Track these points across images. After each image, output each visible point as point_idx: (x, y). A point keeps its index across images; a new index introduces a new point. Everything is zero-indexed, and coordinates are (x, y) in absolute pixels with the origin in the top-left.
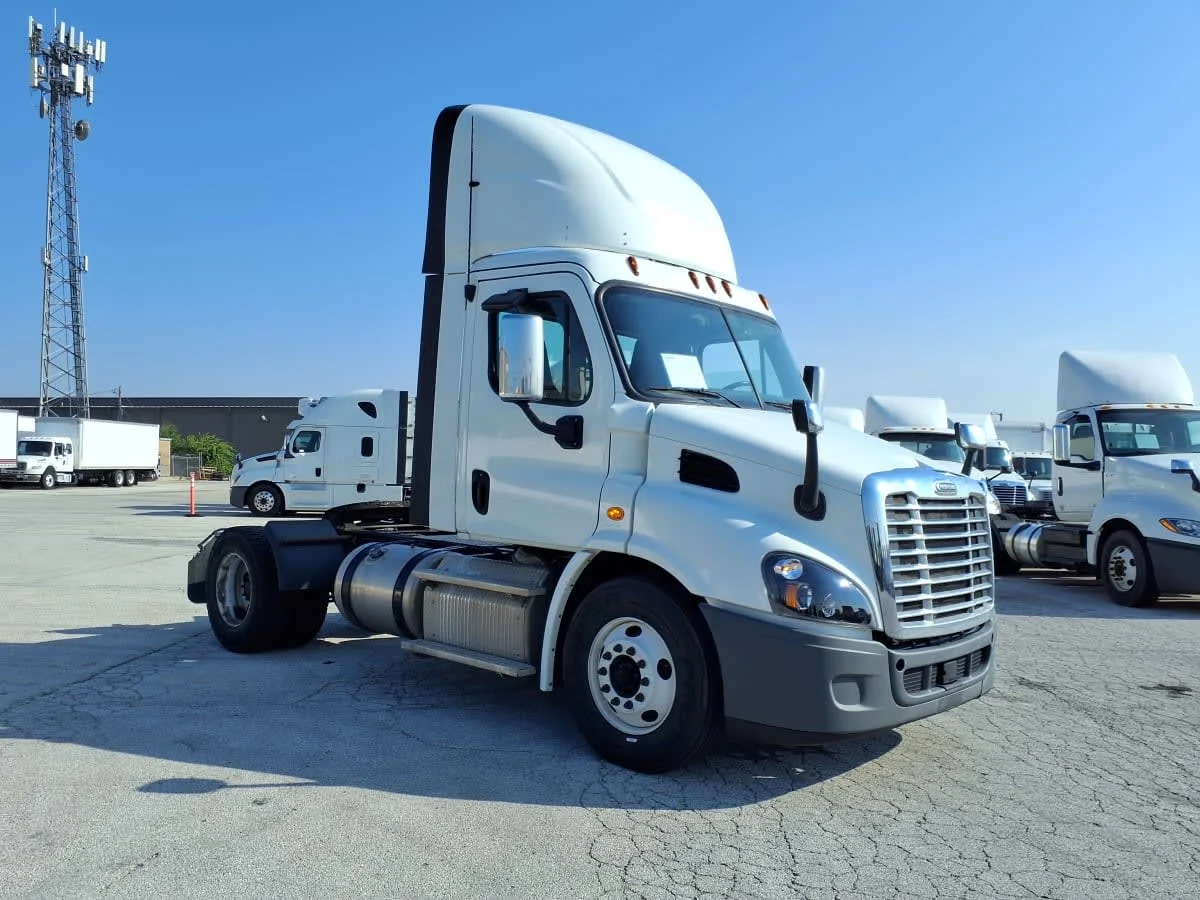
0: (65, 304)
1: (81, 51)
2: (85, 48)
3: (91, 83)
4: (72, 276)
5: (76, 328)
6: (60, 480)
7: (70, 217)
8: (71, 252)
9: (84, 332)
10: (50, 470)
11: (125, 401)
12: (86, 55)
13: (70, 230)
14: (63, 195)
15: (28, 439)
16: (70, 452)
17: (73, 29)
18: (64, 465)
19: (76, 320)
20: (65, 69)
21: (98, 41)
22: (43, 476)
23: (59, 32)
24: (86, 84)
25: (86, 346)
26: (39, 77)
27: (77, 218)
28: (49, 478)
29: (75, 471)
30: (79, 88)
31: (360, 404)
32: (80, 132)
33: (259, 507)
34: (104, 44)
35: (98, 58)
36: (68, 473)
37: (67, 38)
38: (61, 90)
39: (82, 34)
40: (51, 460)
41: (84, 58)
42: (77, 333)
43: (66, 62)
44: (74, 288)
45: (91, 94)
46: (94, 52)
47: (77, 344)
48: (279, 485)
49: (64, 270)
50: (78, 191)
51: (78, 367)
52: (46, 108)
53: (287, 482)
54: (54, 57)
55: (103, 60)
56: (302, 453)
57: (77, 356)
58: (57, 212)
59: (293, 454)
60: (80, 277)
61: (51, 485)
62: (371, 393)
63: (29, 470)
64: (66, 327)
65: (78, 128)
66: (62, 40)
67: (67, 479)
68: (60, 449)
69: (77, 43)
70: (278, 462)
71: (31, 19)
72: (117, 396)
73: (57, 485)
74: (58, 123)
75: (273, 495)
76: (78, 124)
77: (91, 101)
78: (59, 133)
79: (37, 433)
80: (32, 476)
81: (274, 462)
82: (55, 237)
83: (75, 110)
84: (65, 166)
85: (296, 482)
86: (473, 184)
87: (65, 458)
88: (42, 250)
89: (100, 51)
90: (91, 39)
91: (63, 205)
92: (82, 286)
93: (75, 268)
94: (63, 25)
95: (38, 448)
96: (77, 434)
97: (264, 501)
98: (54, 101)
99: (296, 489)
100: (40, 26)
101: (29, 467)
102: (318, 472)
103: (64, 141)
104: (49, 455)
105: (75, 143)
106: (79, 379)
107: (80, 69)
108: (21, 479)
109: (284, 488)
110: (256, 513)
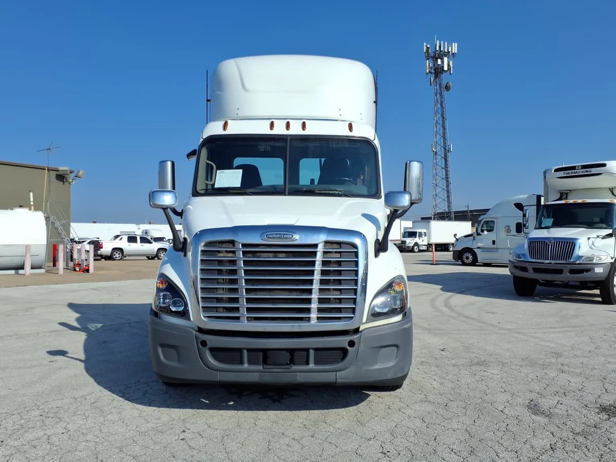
0: (442, 168)
1: (446, 51)
2: (448, 49)
3: (451, 64)
4: (445, 155)
5: (447, 178)
6: (421, 249)
7: (444, 128)
8: (445, 143)
9: (451, 180)
10: (416, 244)
11: (471, 211)
12: (449, 52)
13: (444, 133)
14: (441, 119)
15: (408, 230)
16: (425, 236)
17: (442, 42)
18: (423, 242)
19: (447, 175)
20: (439, 61)
21: (453, 44)
22: (413, 247)
23: (436, 45)
24: (449, 65)
25: (452, 187)
26: (429, 68)
27: (447, 127)
28: (416, 247)
29: (428, 244)
30: (446, 68)
31: (514, 204)
32: (447, 88)
33: (466, 261)
34: (456, 44)
35: (453, 52)
36: (425, 245)
37: (440, 47)
38: (438, 71)
39: (446, 43)
40: (417, 240)
41: (447, 54)
42: (447, 181)
43: (440, 58)
44: (446, 160)
45: (452, 69)
46: (452, 49)
47: (447, 186)
48: (475, 250)
49: (441, 153)
50: (447, 115)
51: (448, 197)
52: (432, 81)
53: (479, 248)
54: (435, 58)
55: (456, 52)
56: (486, 232)
57: (448, 192)
58: (438, 126)
59: (481, 233)
60: (449, 154)
61: (417, 250)
62: (521, 197)
63: (407, 244)
64: (443, 179)
65: (446, 86)
66: (438, 49)
67: (425, 248)
68: (420, 235)
69: (444, 48)
70: (474, 237)
71: (425, 44)
72: (467, 210)
73: (420, 251)
74: (438, 86)
75: (472, 255)
76: (447, 84)
77: (452, 72)
78: (439, 91)
79: (413, 228)
80: (408, 247)
81: (472, 237)
82: (438, 138)
83: (445, 78)
84: (441, 105)
85: (483, 248)
86: (208, 100)
87: (423, 239)
88: (432, 145)
89: (455, 48)
90: (450, 44)
91: (441, 123)
92: (449, 159)
93: (446, 151)
94: (438, 42)
95: (412, 234)
96: (428, 228)
97: (467, 258)
98: (436, 78)
99: (483, 251)
100: (428, 46)
101: (407, 242)
102: (494, 242)
103: (441, 94)
104: (416, 237)
105: (445, 93)
106: (449, 202)
107: (446, 59)
108: (404, 248)
109: (477, 251)
110: (464, 264)
